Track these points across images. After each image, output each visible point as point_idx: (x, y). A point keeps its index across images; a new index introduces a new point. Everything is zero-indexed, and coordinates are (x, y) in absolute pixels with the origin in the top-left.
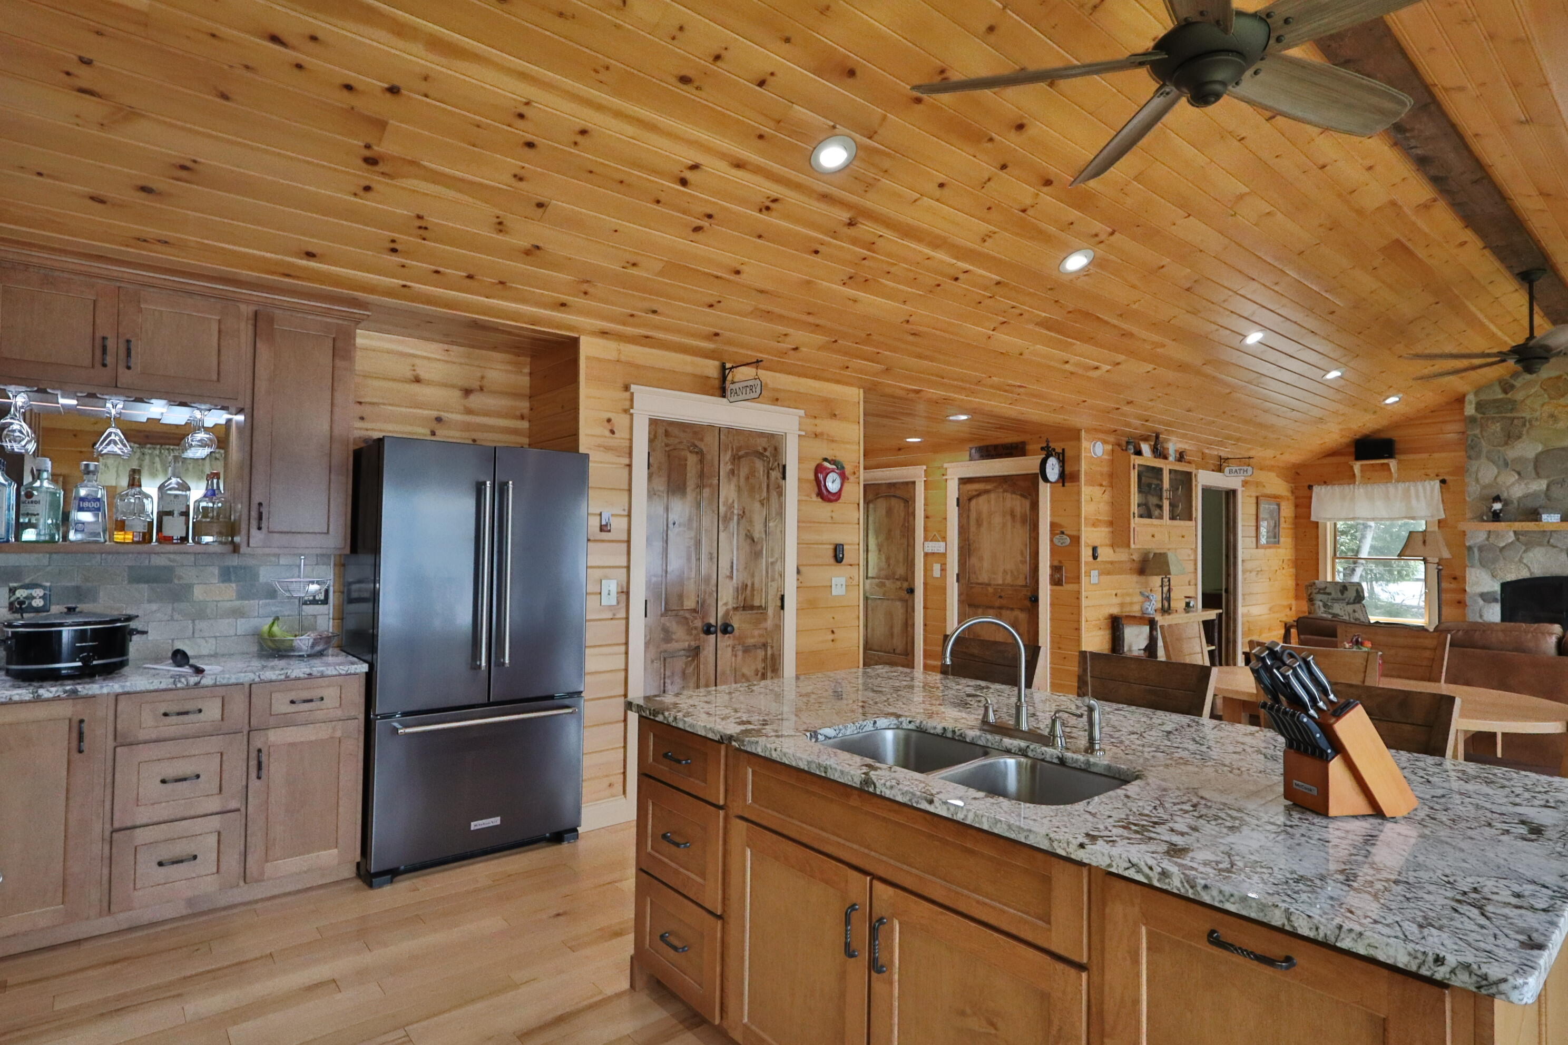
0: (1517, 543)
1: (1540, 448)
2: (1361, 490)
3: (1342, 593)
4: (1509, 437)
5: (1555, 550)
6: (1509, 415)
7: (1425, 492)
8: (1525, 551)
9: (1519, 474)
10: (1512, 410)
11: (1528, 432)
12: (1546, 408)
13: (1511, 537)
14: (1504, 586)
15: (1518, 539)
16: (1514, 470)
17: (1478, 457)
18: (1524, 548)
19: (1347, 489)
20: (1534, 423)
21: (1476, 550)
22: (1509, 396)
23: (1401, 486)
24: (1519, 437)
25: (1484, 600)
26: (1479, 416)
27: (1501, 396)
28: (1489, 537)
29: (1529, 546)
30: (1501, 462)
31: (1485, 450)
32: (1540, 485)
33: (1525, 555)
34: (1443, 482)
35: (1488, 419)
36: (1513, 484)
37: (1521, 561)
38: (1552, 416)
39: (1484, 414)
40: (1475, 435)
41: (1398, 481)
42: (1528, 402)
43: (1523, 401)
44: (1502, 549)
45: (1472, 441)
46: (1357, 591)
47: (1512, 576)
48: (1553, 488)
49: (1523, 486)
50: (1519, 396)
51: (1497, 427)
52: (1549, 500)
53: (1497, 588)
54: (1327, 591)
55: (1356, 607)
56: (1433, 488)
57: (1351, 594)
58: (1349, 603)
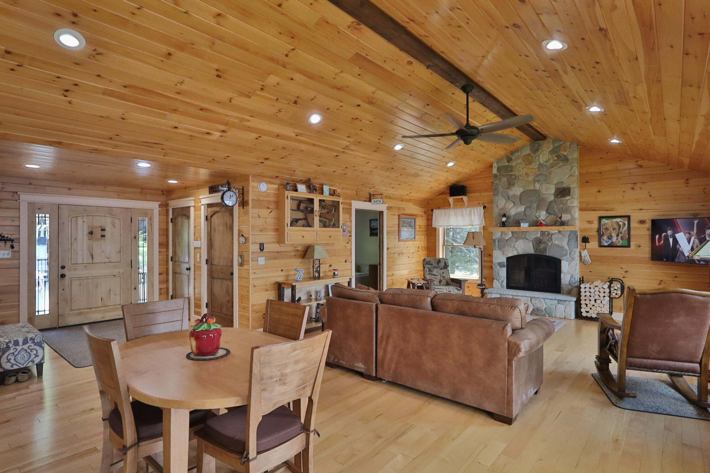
0: (513, 238)
1: (522, 190)
2: (452, 211)
3: (439, 264)
4: (510, 184)
5: (528, 241)
6: (510, 173)
7: (477, 213)
8: (516, 242)
9: (513, 203)
10: (511, 171)
11: (517, 182)
12: (524, 169)
13: (510, 235)
14: (508, 259)
15: (513, 236)
16: (512, 201)
17: (497, 195)
18: (515, 240)
19: (447, 211)
20: (520, 178)
21: (497, 241)
22: (510, 164)
23: (468, 209)
24: (514, 185)
25: (500, 266)
26: (499, 174)
27: (507, 164)
28: (502, 234)
29: (517, 239)
30: (507, 197)
31: (501, 191)
32: (521, 209)
33: (516, 244)
34: (484, 207)
35: (502, 175)
36: (512, 208)
37: (514, 247)
38: (527, 174)
39: (500, 173)
40: (497, 184)
41: (467, 207)
42: (517, 167)
43: (515, 166)
44: (507, 240)
45: (495, 186)
46: (446, 262)
47: (510, 255)
48: (527, 210)
49: (515, 209)
50: (513, 164)
51: (505, 180)
52: (525, 216)
53: (505, 260)
54: (431, 263)
55: (444, 271)
56: (480, 210)
57: (442, 264)
58: (441, 269)
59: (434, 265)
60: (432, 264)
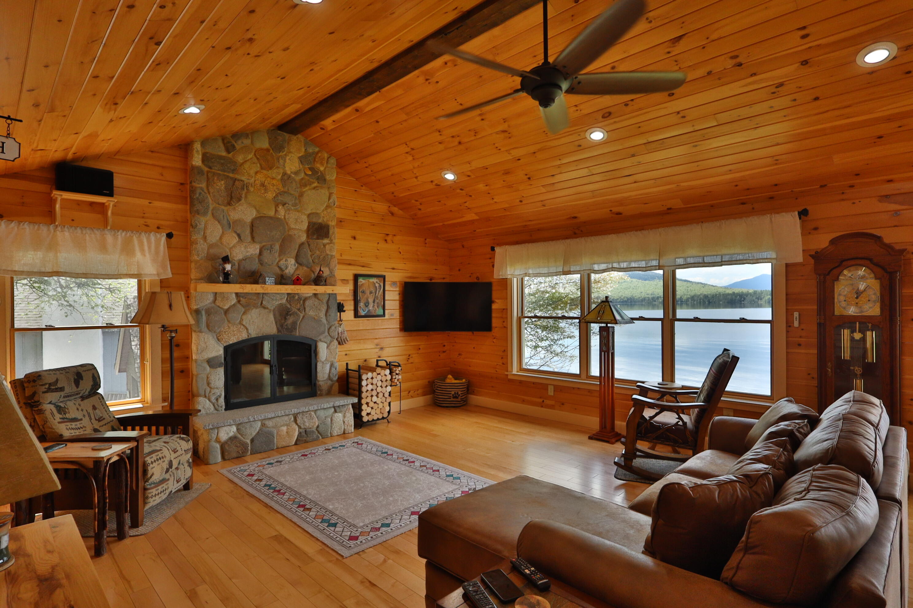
0: (238, 305)
1: (254, 214)
2: (67, 234)
3: (77, 383)
4: (231, 198)
5: (267, 310)
6: (231, 175)
7: (149, 248)
8: (244, 313)
9: (239, 236)
10: (234, 171)
11: (246, 197)
12: (259, 176)
13: (233, 300)
14: (226, 349)
15: (239, 301)
16: (236, 232)
17: (205, 214)
18: (243, 310)
19: (44, 230)
20: (252, 189)
21: (203, 313)
22: (230, 155)
23: (121, 235)
24: (239, 200)
25: (211, 366)
26: (206, 169)
27: (224, 154)
28: (215, 299)
29: (247, 308)
30: (225, 222)
31: (211, 207)
32: (254, 250)
33: (244, 317)
34: (170, 236)
35: (214, 174)
36: (234, 246)
37: (241, 323)
38: (263, 185)
39: (210, 168)
40: (202, 189)
41: (116, 228)
42: (246, 166)
43: (242, 164)
44: (226, 312)
45: (200, 194)
46: (94, 377)
47: (233, 340)
48: (266, 253)
49: (243, 249)
50: (240, 159)
51: (221, 185)
52: (261, 264)
53: (221, 352)
54: (59, 385)
55: (93, 400)
56: (158, 242)
57: (86, 385)
58: (83, 398)
59: (67, 390)
60: (62, 389)
